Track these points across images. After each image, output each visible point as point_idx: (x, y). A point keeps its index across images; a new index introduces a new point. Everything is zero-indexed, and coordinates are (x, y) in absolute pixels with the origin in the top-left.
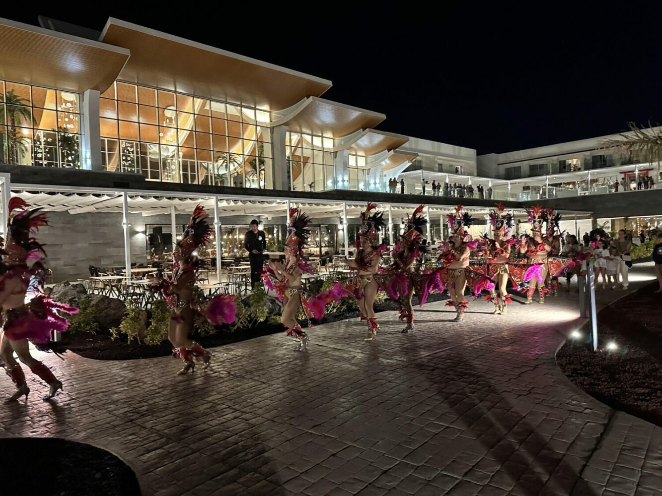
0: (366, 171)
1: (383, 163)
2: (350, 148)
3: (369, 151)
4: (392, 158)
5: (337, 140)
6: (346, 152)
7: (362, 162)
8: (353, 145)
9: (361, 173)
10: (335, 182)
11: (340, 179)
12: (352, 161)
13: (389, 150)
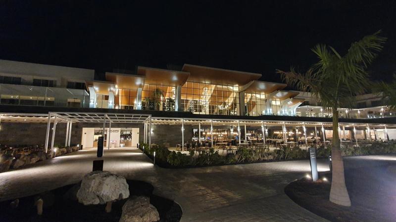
0: (281, 106)
1: (289, 103)
2: (272, 98)
3: (281, 99)
4: (293, 101)
5: (267, 95)
6: (271, 99)
7: (278, 103)
8: (274, 97)
9: (278, 107)
10: (266, 111)
11: (268, 110)
12: (274, 103)
13: (290, 98)
